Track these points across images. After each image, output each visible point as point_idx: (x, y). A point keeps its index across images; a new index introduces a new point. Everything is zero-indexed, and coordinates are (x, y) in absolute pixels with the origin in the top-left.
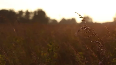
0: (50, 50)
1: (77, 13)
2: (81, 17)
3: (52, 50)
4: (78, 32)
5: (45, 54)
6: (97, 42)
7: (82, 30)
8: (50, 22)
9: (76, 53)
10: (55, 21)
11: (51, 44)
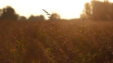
0: (18, 46)
1: (44, 10)
2: (48, 14)
3: (21, 46)
4: (44, 28)
5: (13, 50)
6: (63, 38)
7: (48, 26)
8: (19, 19)
9: (44, 49)
10: (23, 18)
11: (19, 41)
